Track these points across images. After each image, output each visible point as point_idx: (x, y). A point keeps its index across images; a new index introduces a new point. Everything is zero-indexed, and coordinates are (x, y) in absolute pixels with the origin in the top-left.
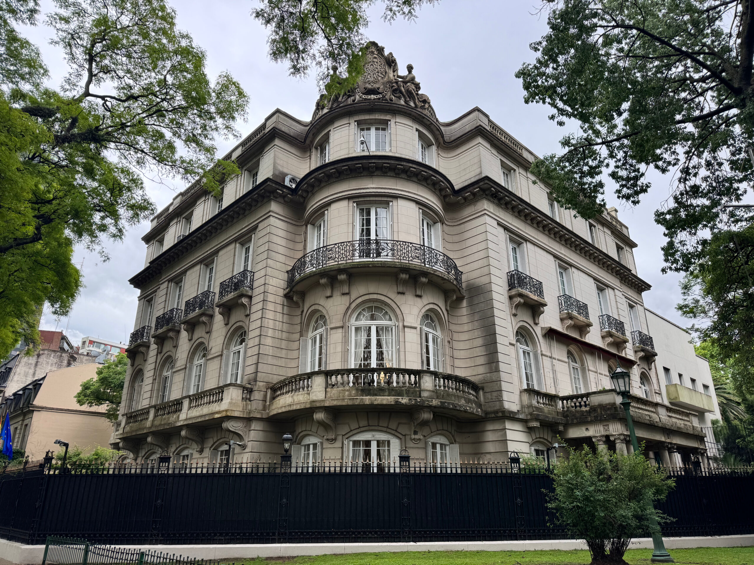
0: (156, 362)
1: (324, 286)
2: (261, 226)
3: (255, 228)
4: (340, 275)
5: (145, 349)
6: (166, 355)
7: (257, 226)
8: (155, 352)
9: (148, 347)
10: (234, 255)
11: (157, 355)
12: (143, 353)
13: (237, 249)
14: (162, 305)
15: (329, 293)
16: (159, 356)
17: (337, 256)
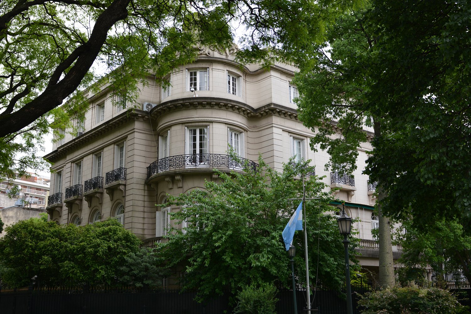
0: (68, 219)
1: (168, 182)
2: (129, 137)
3: (126, 137)
4: (177, 176)
5: (59, 208)
6: (74, 215)
7: (127, 137)
8: (67, 212)
9: (61, 207)
10: (114, 153)
11: (68, 214)
12: (58, 211)
13: (115, 149)
14: (68, 179)
15: (170, 186)
16: (69, 214)
17: (174, 164)
